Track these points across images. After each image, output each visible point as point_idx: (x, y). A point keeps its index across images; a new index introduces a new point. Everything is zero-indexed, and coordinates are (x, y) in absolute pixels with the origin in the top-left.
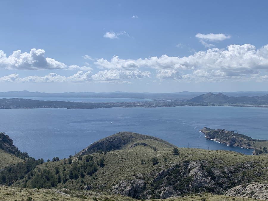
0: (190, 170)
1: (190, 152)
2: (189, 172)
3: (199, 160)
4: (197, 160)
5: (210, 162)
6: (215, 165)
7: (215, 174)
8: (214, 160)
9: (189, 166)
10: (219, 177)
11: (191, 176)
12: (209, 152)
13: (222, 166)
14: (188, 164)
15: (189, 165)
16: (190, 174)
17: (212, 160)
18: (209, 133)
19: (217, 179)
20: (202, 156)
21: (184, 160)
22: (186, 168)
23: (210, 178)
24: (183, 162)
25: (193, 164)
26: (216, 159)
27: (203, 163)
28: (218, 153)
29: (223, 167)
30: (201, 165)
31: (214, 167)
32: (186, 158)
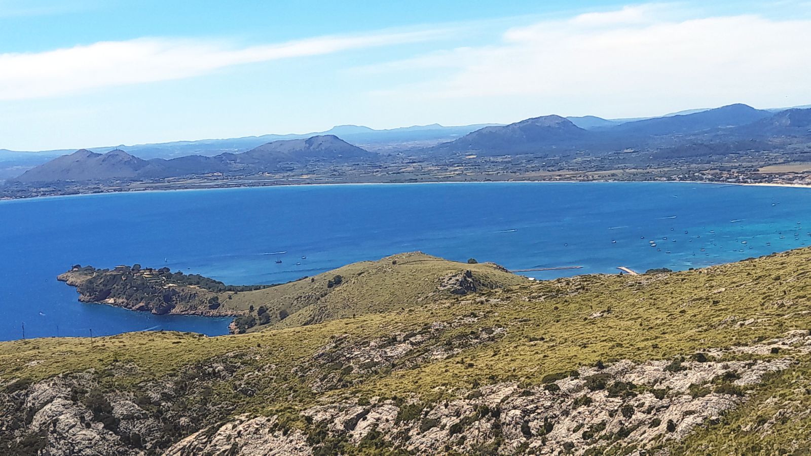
0: (33, 411)
1: (31, 352)
2: (30, 421)
3: (61, 375)
4: (54, 375)
5: (98, 376)
6: (116, 383)
7: (119, 411)
8: (110, 367)
9: (30, 398)
10: (130, 418)
11: (37, 430)
12: (95, 345)
13: (138, 381)
14: (24, 392)
15: (27, 395)
16: (35, 426)
17: (103, 368)
18: (90, 282)
19: (123, 424)
20: (72, 359)
21: (10, 384)
22: (17, 410)
23: (101, 426)
24: (8, 387)
25: (43, 389)
26: (117, 364)
27: (74, 381)
28: (122, 344)
29: (141, 384)
30: (69, 389)
31: (110, 387)
32: (18, 374)
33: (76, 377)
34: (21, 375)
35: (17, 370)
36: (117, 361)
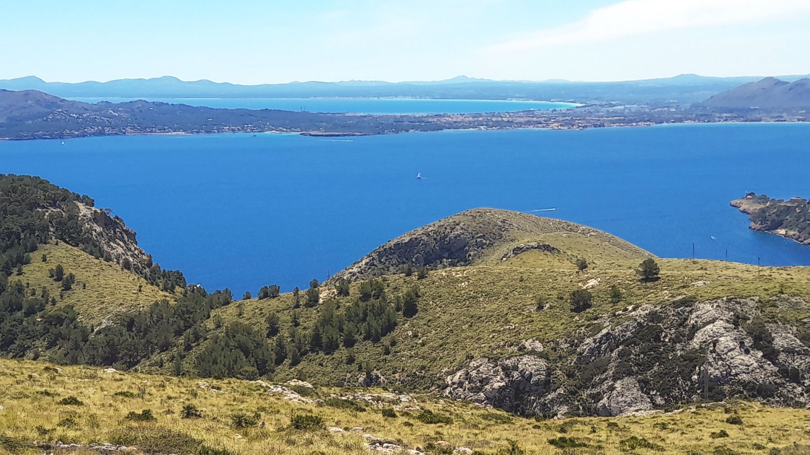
0: (695, 329)
1: (699, 272)
2: (691, 337)
3: (725, 299)
4: (718, 298)
5: (761, 305)
6: (780, 315)
7: (779, 342)
8: (774, 298)
9: (693, 316)
10: (790, 351)
11: (697, 347)
12: (761, 273)
13: (802, 316)
14: (688, 309)
15: (691, 312)
16: (696, 343)
17: (768, 298)
18: (763, 211)
19: (782, 357)
20: (738, 285)
21: (675, 299)
22: (680, 325)
23: (760, 354)
24: (674, 303)
25: (706, 309)
26: (782, 296)
27: (738, 307)
28: (789, 277)
29: (805, 320)
30: (732, 313)
31: (773, 319)
32: (684, 291)
33: (740, 303)
34: (687, 293)
35: (684, 287)
36: (783, 293)
